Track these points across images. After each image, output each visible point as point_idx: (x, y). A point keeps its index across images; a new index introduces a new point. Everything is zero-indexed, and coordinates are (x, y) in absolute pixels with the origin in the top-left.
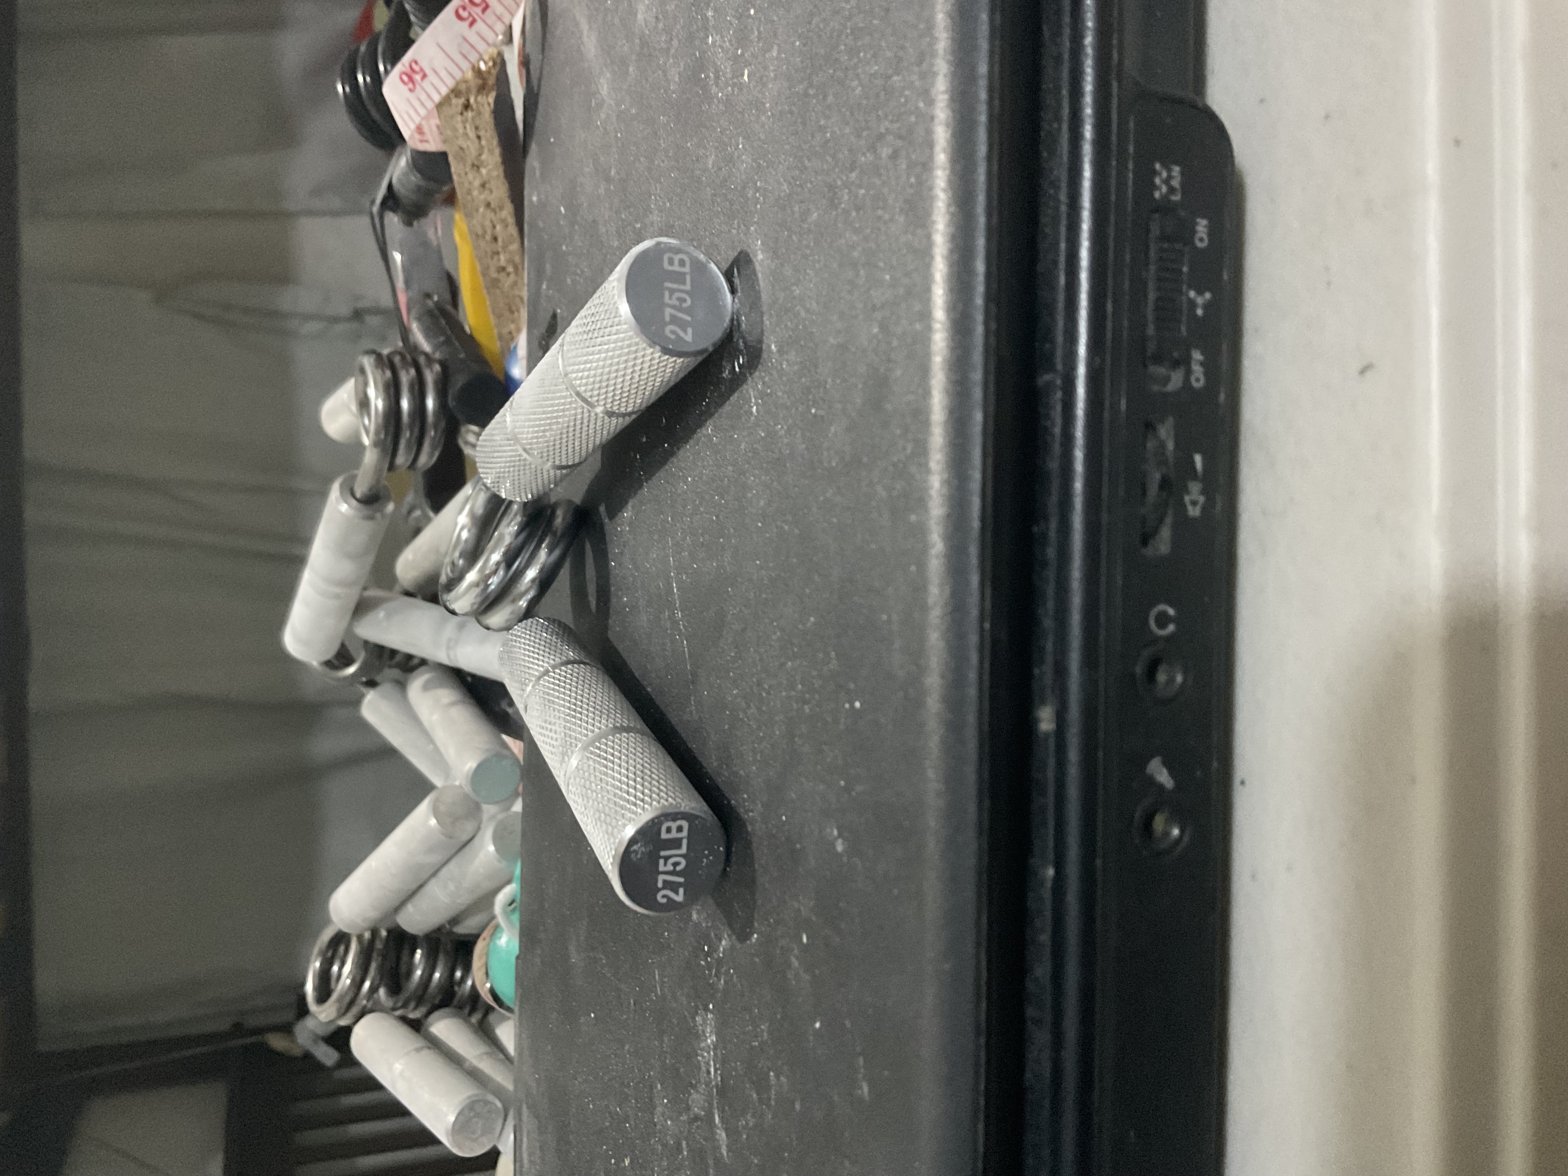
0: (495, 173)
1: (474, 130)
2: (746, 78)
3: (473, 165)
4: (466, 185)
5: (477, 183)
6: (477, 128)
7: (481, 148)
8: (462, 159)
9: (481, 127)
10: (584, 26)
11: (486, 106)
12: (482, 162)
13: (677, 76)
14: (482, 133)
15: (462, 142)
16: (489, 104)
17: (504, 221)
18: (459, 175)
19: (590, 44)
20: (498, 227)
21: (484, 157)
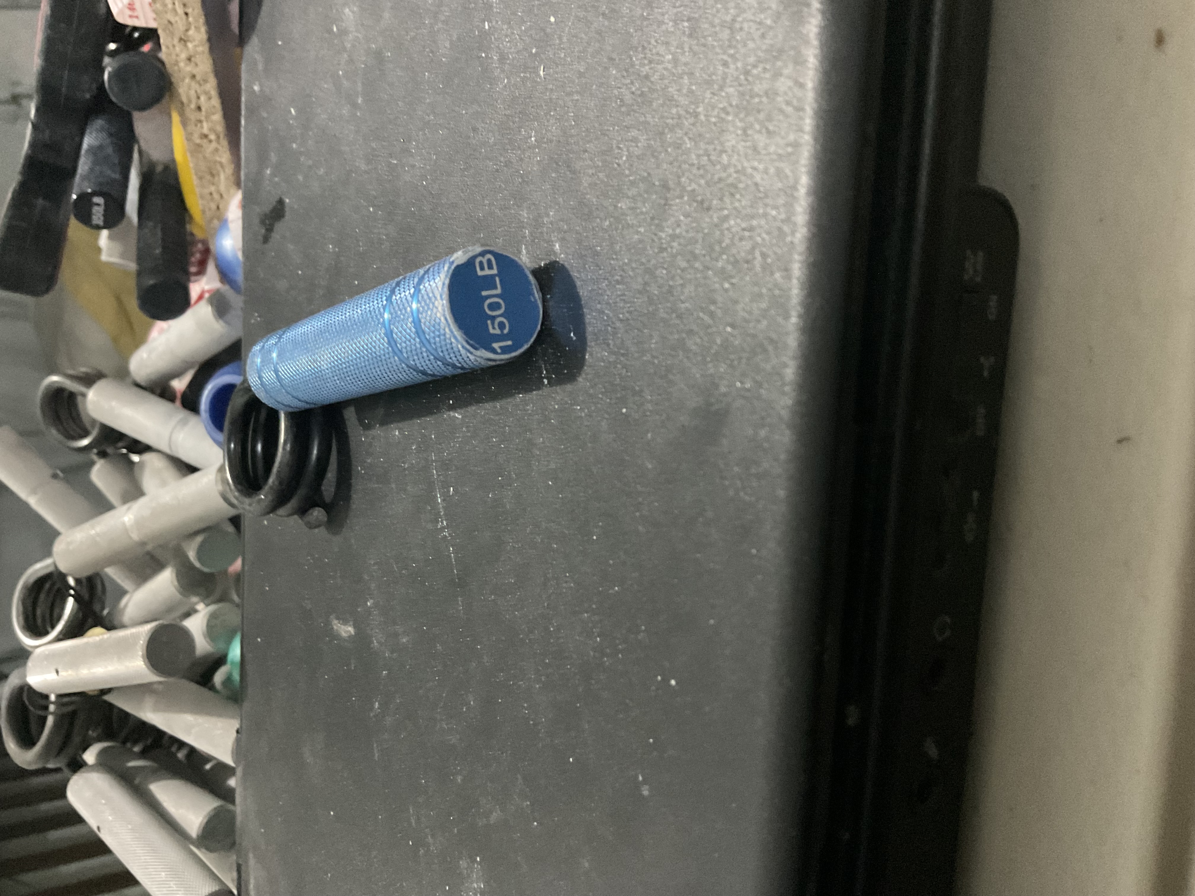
0: (200, 49)
1: (182, 6)
3: (181, 39)
4: (176, 59)
5: (183, 56)
6: (185, 5)
7: (189, 25)
8: (170, 33)
9: (188, 4)
12: (189, 37)
14: (189, 11)
15: (172, 18)
17: (206, 93)
18: (167, 47)
20: (203, 98)
21: (191, 32)
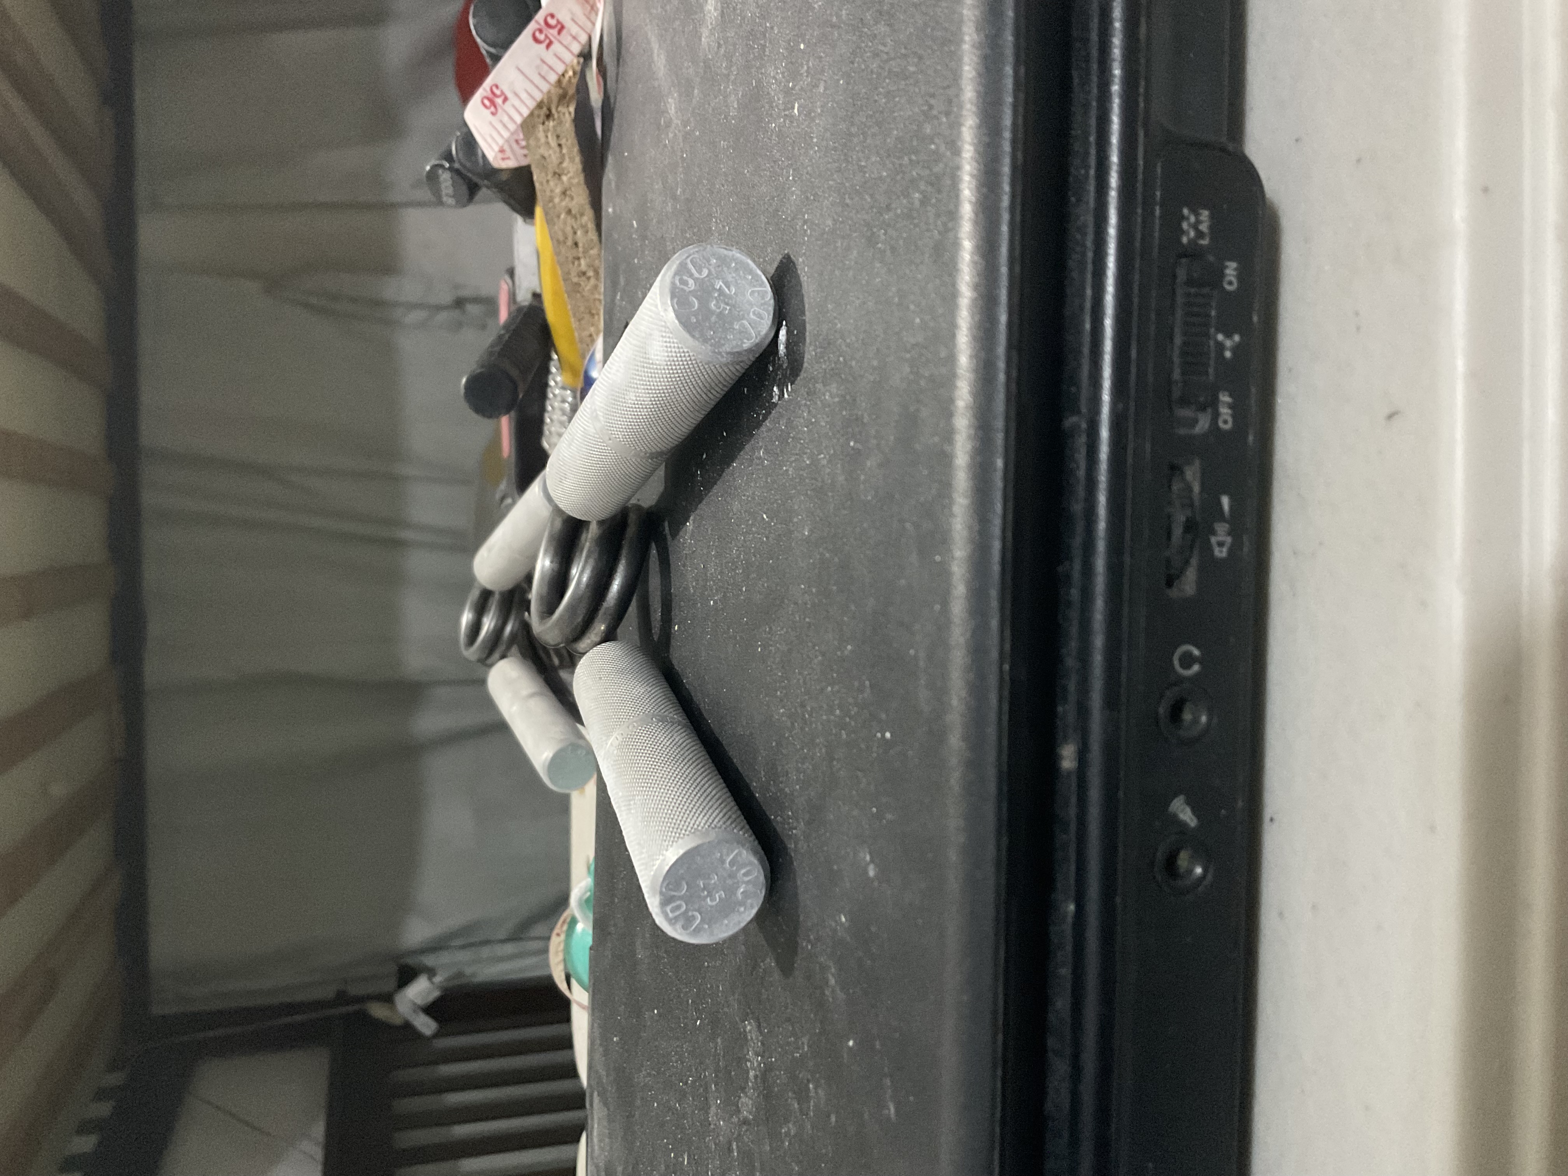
0: (575, 181)
1: (555, 138)
2: (796, 111)
3: (555, 173)
4: (548, 193)
5: (558, 190)
6: (558, 137)
7: (562, 157)
8: (544, 168)
9: (562, 135)
10: (655, 46)
11: (567, 115)
12: (563, 169)
13: (736, 103)
14: (563, 142)
15: (543, 151)
16: (570, 113)
17: (584, 227)
18: (541, 184)
19: (660, 62)
20: (579, 233)
21: (565, 165)
